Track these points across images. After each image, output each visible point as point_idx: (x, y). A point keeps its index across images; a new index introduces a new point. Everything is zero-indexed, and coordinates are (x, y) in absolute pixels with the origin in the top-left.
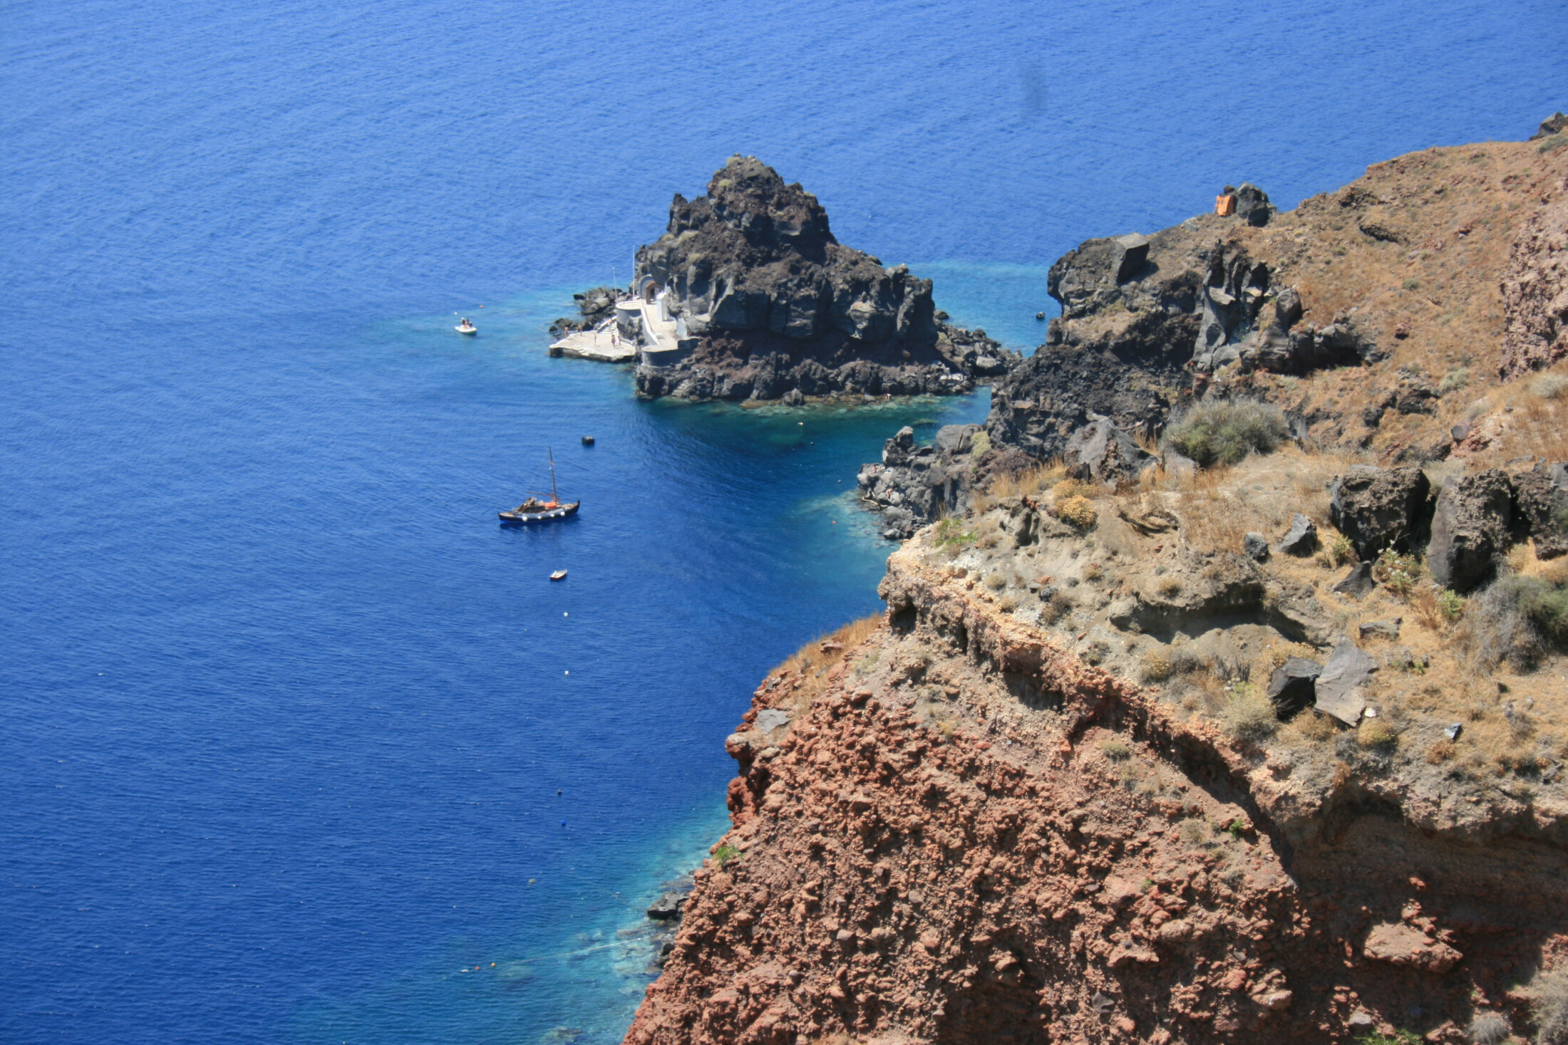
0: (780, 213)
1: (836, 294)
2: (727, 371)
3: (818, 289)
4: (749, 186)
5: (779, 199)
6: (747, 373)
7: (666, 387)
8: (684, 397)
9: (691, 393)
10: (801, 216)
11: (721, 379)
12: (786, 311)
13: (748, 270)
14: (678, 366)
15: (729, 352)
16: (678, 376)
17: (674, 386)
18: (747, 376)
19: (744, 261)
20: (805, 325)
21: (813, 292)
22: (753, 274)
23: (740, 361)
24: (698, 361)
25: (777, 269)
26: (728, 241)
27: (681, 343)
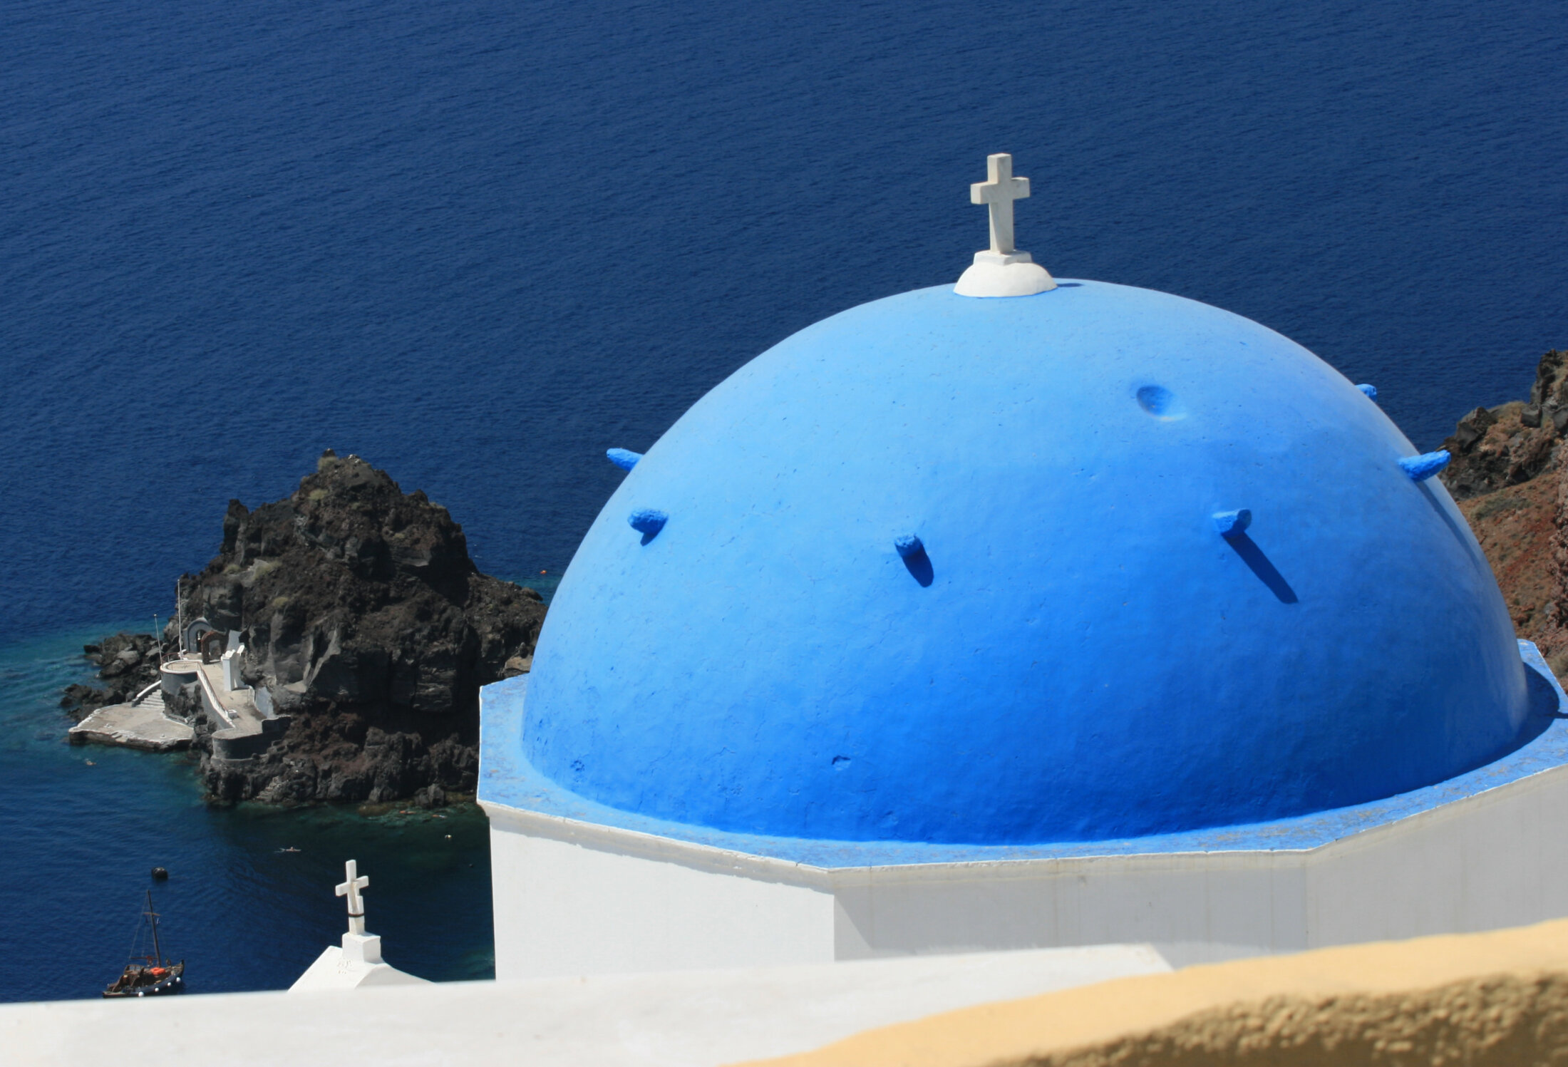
0: (399, 535)
1: (485, 646)
2: (335, 763)
3: (458, 641)
4: (354, 499)
5: (397, 517)
6: (364, 764)
7: (248, 788)
8: (274, 801)
9: (285, 795)
10: (431, 537)
11: (327, 774)
12: (414, 673)
13: (358, 619)
14: (265, 757)
15: (336, 735)
16: (265, 772)
17: (260, 785)
18: (364, 769)
19: (352, 605)
20: (442, 692)
21: (450, 646)
22: (365, 623)
23: (355, 746)
24: (293, 748)
25: (398, 615)
26: (327, 578)
27: (266, 725)
